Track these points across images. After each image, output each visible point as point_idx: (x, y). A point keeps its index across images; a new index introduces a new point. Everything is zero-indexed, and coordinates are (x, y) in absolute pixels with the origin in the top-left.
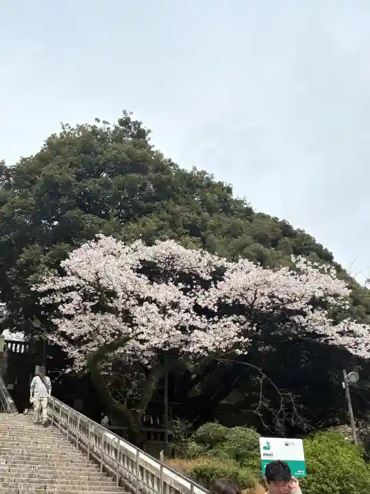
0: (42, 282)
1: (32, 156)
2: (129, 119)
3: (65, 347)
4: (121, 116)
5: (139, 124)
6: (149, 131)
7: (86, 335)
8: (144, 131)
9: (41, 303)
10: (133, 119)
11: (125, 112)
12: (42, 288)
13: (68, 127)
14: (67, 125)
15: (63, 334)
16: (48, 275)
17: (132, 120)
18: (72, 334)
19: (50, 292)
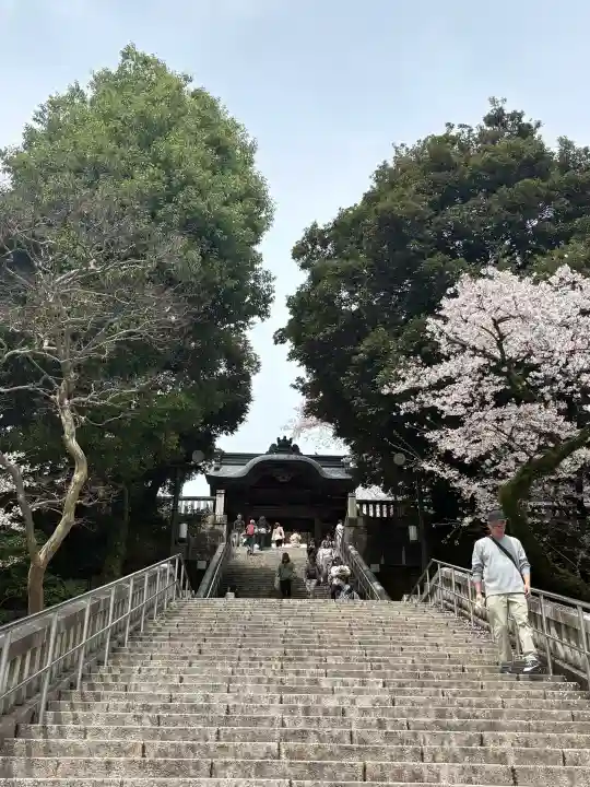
0: (398, 379)
1: (356, 205)
2: (501, 110)
3: (456, 481)
4: (488, 109)
5: (520, 116)
6: (538, 125)
7: (487, 455)
8: (529, 126)
9: (402, 413)
10: (508, 111)
11: (493, 101)
12: (400, 388)
13: (404, 149)
14: (403, 145)
15: (448, 458)
16: (407, 368)
17: (505, 112)
18: (465, 456)
19: (414, 391)
